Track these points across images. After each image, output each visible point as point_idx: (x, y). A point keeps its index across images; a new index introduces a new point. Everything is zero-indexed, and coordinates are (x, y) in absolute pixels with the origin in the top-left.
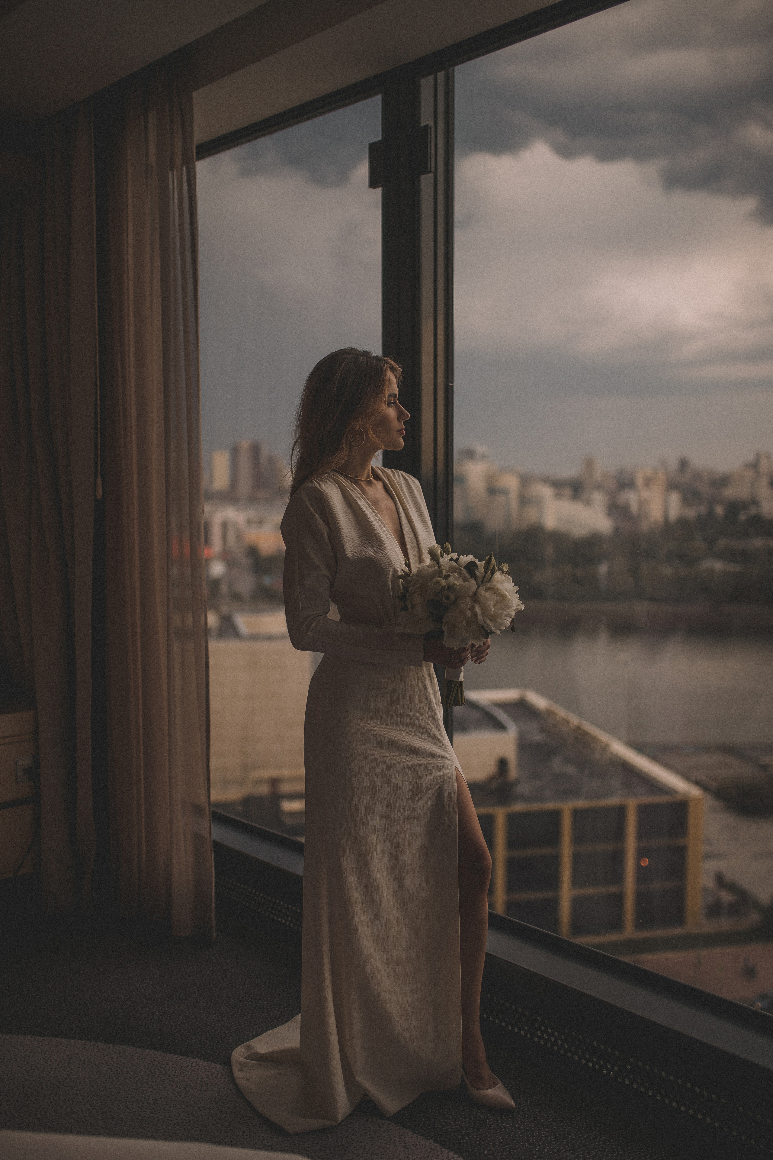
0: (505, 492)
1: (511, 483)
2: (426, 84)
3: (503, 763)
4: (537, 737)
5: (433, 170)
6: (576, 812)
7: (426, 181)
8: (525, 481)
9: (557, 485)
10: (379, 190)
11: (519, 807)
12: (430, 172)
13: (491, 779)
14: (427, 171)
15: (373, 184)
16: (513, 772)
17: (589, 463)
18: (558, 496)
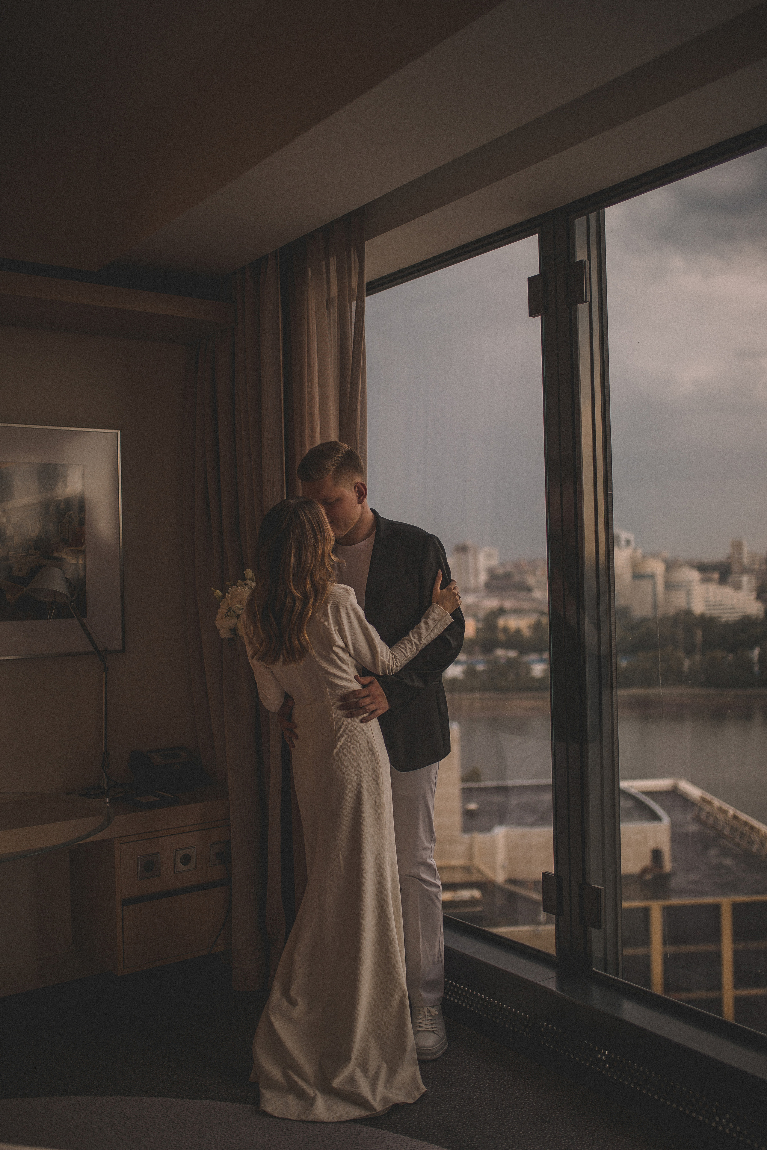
0: (651, 577)
1: (658, 568)
2: (579, 223)
3: (657, 854)
4: (693, 828)
5: (588, 300)
6: (736, 907)
7: (582, 309)
8: (670, 566)
9: (703, 568)
10: (539, 318)
11: (674, 901)
12: (586, 302)
13: (645, 871)
14: (583, 301)
15: (532, 313)
16: (668, 865)
17: (738, 546)
18: (705, 580)
